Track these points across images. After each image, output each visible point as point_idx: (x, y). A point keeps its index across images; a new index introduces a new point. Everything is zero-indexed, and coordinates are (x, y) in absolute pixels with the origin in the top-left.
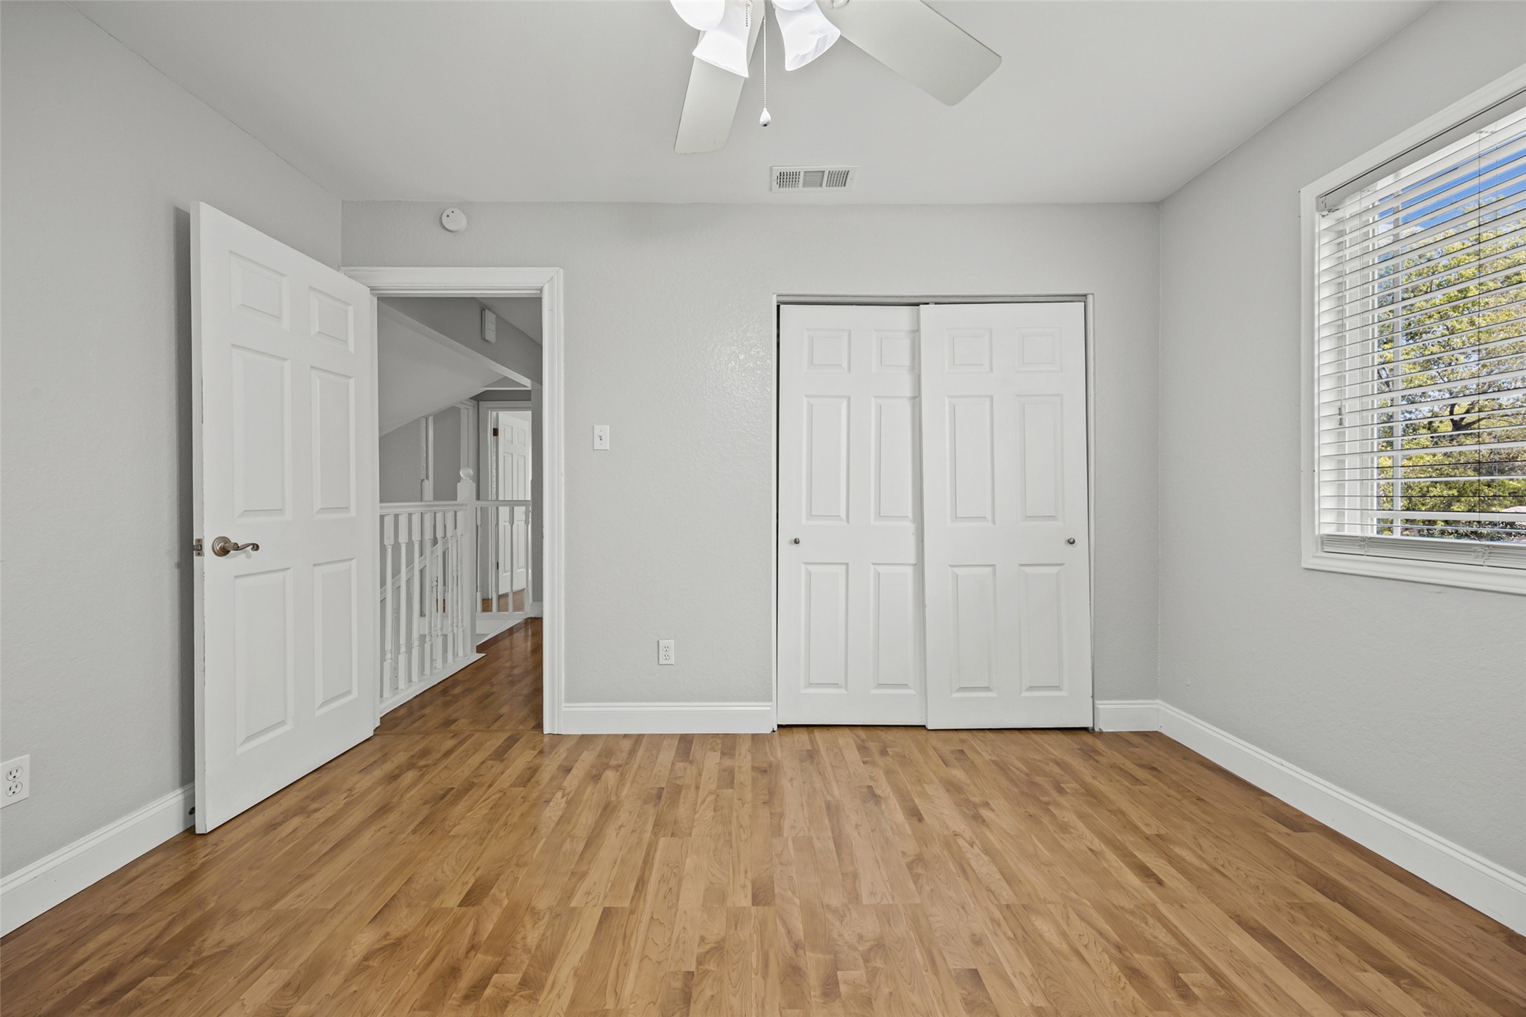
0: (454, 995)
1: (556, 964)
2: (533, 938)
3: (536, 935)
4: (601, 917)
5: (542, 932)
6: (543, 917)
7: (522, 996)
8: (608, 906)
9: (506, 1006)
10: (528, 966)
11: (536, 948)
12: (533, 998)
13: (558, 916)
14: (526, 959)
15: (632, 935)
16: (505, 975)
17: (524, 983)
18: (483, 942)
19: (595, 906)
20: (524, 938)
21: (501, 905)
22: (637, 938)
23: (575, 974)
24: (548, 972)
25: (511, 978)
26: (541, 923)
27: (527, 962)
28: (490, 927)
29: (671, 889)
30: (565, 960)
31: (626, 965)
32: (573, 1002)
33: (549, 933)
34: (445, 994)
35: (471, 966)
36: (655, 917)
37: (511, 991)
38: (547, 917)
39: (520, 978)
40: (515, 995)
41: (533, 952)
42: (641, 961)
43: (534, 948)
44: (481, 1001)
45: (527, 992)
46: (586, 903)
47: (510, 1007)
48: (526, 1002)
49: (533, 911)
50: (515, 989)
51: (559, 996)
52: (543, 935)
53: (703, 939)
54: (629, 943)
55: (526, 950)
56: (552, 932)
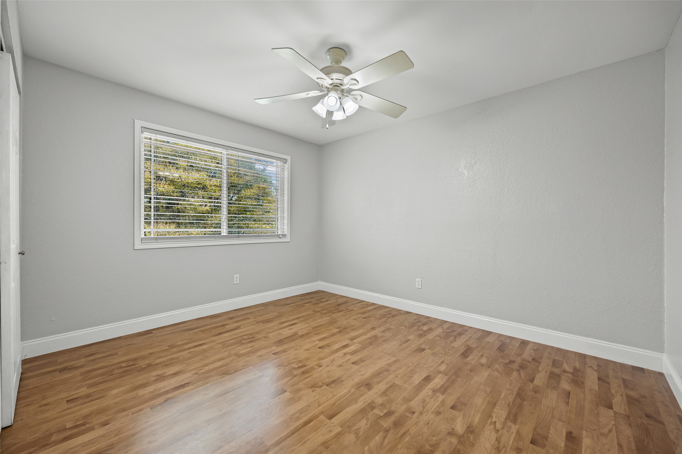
0: (397, 416)
1: (360, 408)
2: (363, 423)
3: (362, 423)
4: (335, 417)
5: (359, 423)
6: (355, 430)
7: (376, 404)
8: (328, 420)
9: (381, 404)
10: (370, 413)
11: (364, 418)
12: (373, 402)
13: (349, 427)
14: (369, 416)
15: (330, 405)
16: (378, 413)
17: (373, 408)
18: (382, 431)
19: (332, 423)
20: (367, 424)
21: (369, 448)
22: (330, 403)
23: (357, 402)
24: (364, 407)
25: (376, 411)
26: (357, 427)
27: (369, 414)
28: (377, 437)
29: (300, 413)
30: (357, 408)
31: (341, 397)
32: (362, 395)
33: (357, 421)
34: (400, 418)
35: (389, 423)
36: (318, 405)
37: (378, 408)
38: (354, 429)
39: (374, 410)
40: (378, 406)
41: (366, 417)
42: (336, 395)
43: (365, 418)
44: (388, 409)
45: (374, 405)
46: (334, 426)
47: (380, 403)
48: (375, 402)
49: (357, 437)
50: (377, 408)
51: (365, 399)
52: (359, 422)
53: (313, 391)
54: (334, 402)
55: (368, 419)
56: (355, 421)
